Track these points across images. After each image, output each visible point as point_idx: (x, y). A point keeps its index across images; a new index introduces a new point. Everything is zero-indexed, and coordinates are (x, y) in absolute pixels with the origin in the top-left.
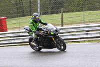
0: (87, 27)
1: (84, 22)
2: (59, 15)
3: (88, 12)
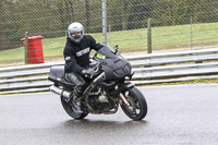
0: (197, 54)
1: (192, 45)
2: (144, 32)
3: (199, 26)
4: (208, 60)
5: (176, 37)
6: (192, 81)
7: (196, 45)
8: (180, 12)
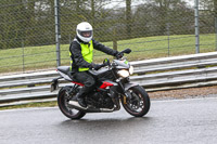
4: (40, 84)
5: (8, 60)
6: (25, 105)
7: (29, 68)
8: (11, 35)
